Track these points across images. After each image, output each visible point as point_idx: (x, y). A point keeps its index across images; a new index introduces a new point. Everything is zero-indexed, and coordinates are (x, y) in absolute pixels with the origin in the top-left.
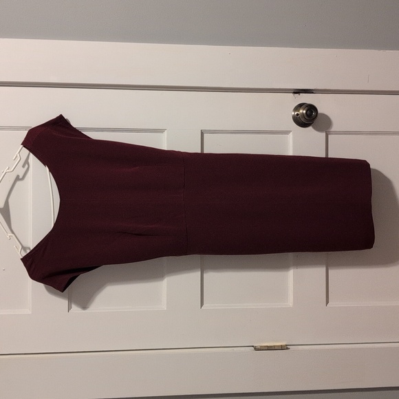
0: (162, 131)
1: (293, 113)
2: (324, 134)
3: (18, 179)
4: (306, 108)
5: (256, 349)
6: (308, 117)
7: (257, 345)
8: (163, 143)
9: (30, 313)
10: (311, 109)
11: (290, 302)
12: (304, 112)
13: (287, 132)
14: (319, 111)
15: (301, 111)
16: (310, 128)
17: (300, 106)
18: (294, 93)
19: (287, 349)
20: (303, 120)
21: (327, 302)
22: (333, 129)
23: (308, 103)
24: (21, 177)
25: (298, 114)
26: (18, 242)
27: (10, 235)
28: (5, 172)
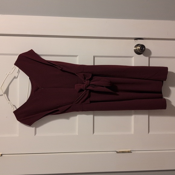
0: (76, 56)
1: (134, 48)
2: (148, 58)
3: (15, 78)
4: (140, 46)
5: (117, 152)
6: (141, 50)
7: (118, 151)
8: (77, 61)
9: (18, 136)
10: (143, 46)
11: (132, 132)
12: (139, 48)
13: (132, 57)
14: (146, 48)
15: (138, 48)
16: (142, 55)
17: (138, 45)
18: (135, 39)
19: (131, 152)
20: (139, 51)
21: (149, 132)
22: (152, 55)
23: (141, 44)
24: (16, 77)
25: (136, 49)
26: (12, 105)
27: (9, 102)
28: (8, 74)
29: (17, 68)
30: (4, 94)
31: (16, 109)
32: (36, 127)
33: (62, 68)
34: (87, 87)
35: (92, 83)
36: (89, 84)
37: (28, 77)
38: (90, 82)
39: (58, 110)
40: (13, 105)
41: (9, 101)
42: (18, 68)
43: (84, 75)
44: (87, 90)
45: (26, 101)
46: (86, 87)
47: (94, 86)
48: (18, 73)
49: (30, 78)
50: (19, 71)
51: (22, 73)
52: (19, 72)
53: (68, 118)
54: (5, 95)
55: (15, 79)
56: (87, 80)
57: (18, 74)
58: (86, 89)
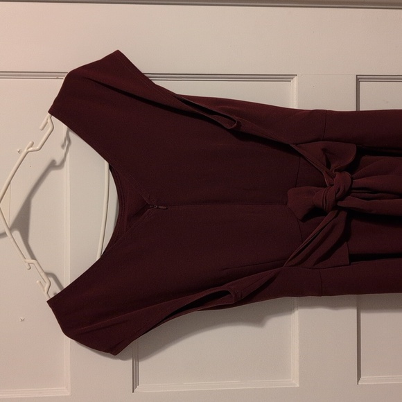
0: (287, 78)
3: (53, 166)
8: (292, 97)
9: (69, 395)
24: (58, 162)
26: (43, 274)
27: (30, 260)
28: (25, 151)
29: (62, 128)
30: (11, 230)
31: (58, 291)
32: (137, 358)
33: (239, 125)
34: (342, 198)
35: (359, 182)
36: (351, 188)
37: (106, 164)
38: (352, 179)
39: (225, 293)
40: (48, 274)
41: (33, 257)
42: (64, 127)
43: (325, 150)
44: (342, 209)
45: (98, 257)
46: (337, 200)
47: (367, 195)
48: (63, 146)
49: (110, 168)
50: (68, 138)
51: (80, 147)
52: (70, 141)
53: (258, 321)
54: (17, 234)
55: (53, 173)
56: (340, 170)
57: (64, 151)
58: (335, 207)
